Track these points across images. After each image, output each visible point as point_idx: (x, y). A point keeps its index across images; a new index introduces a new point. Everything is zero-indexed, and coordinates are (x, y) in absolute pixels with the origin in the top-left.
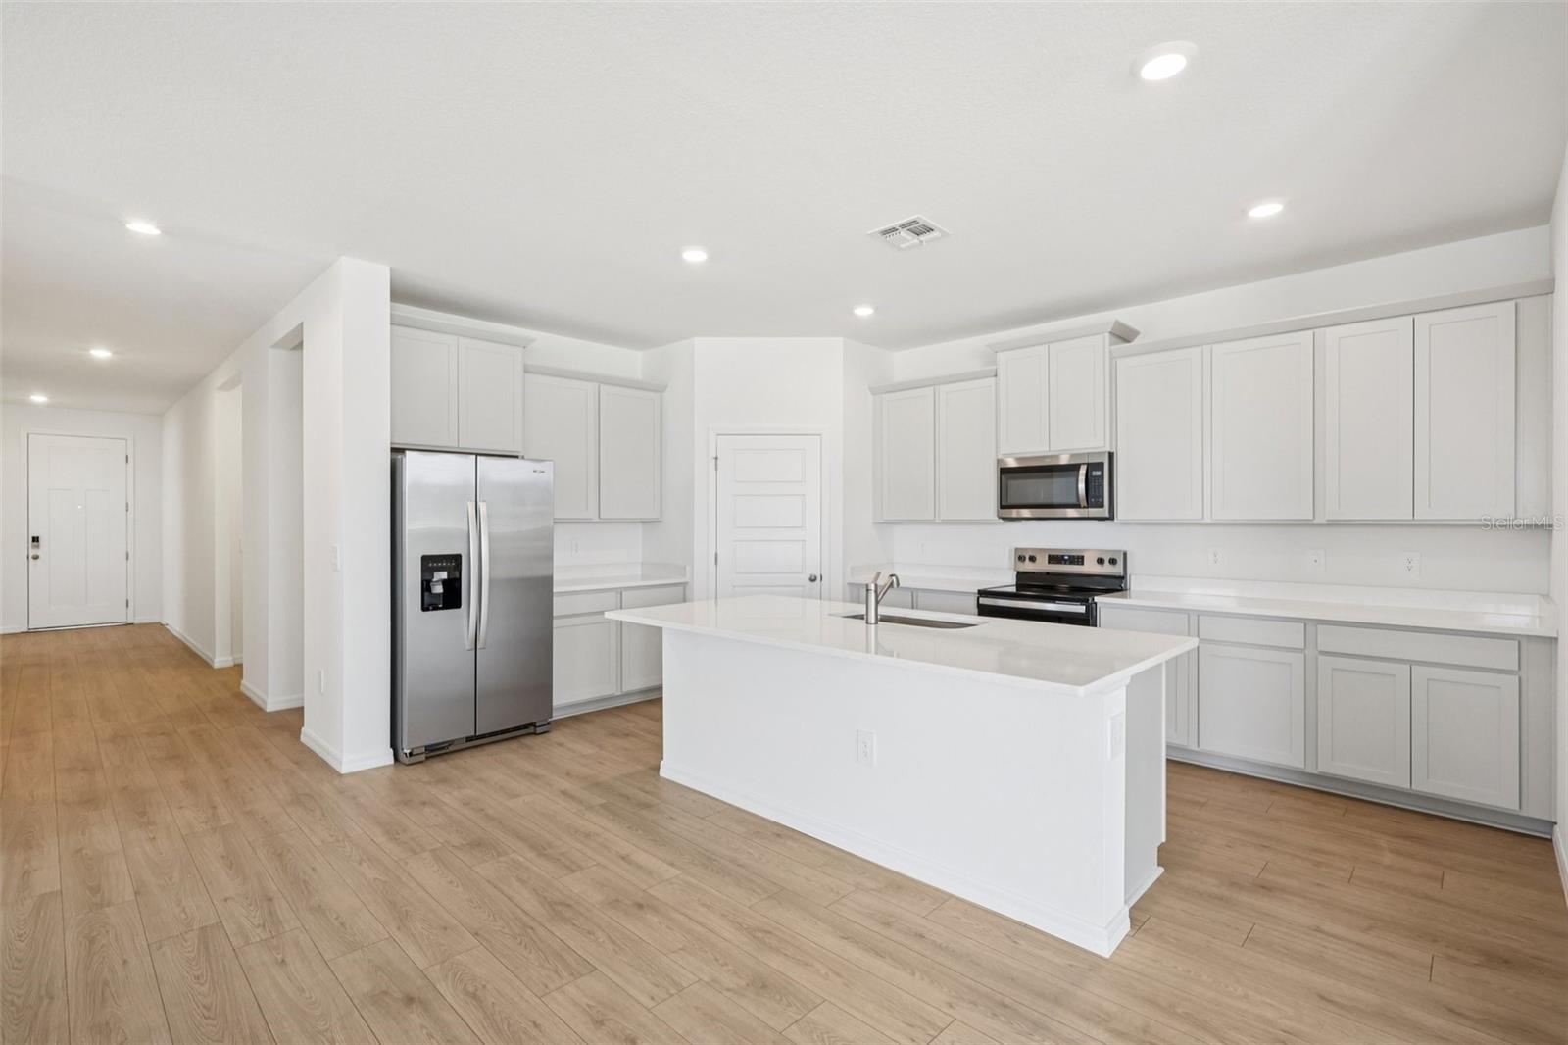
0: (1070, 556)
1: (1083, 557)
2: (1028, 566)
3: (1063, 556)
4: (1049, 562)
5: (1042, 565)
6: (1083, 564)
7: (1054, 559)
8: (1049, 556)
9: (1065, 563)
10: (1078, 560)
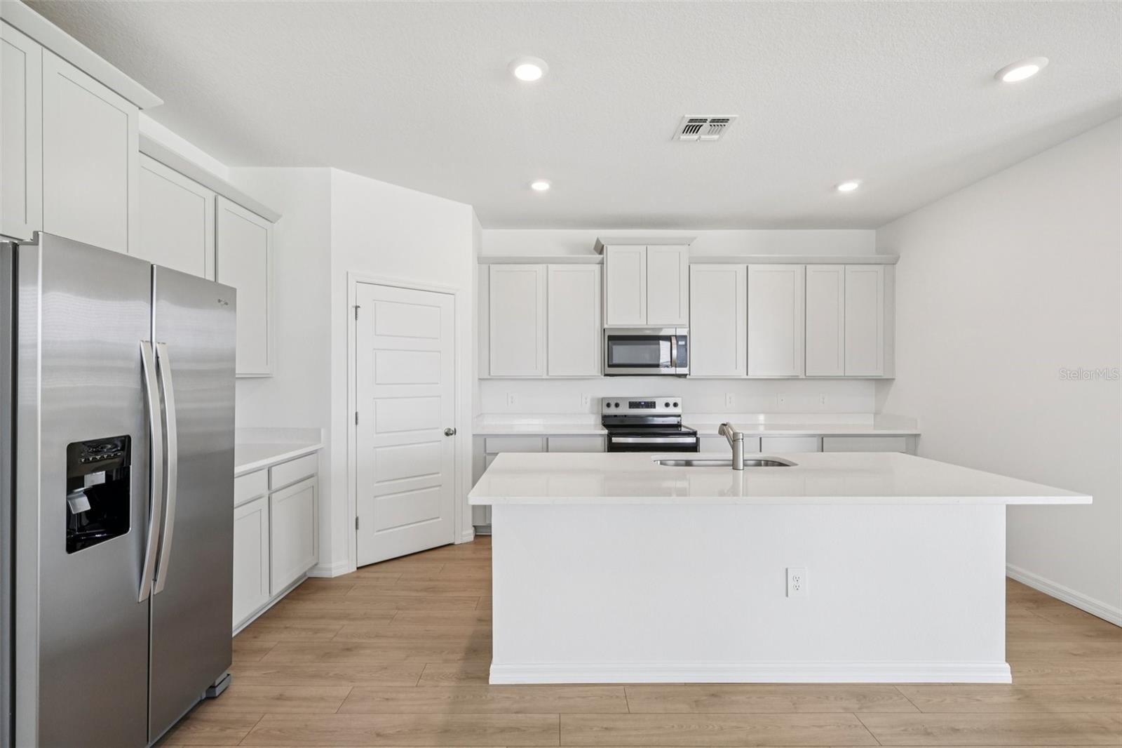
0: (645, 402)
1: (655, 403)
2: (613, 411)
3: (640, 402)
4: (630, 408)
5: (624, 410)
6: (655, 407)
7: (633, 405)
8: (630, 402)
9: (642, 408)
10: (651, 405)
